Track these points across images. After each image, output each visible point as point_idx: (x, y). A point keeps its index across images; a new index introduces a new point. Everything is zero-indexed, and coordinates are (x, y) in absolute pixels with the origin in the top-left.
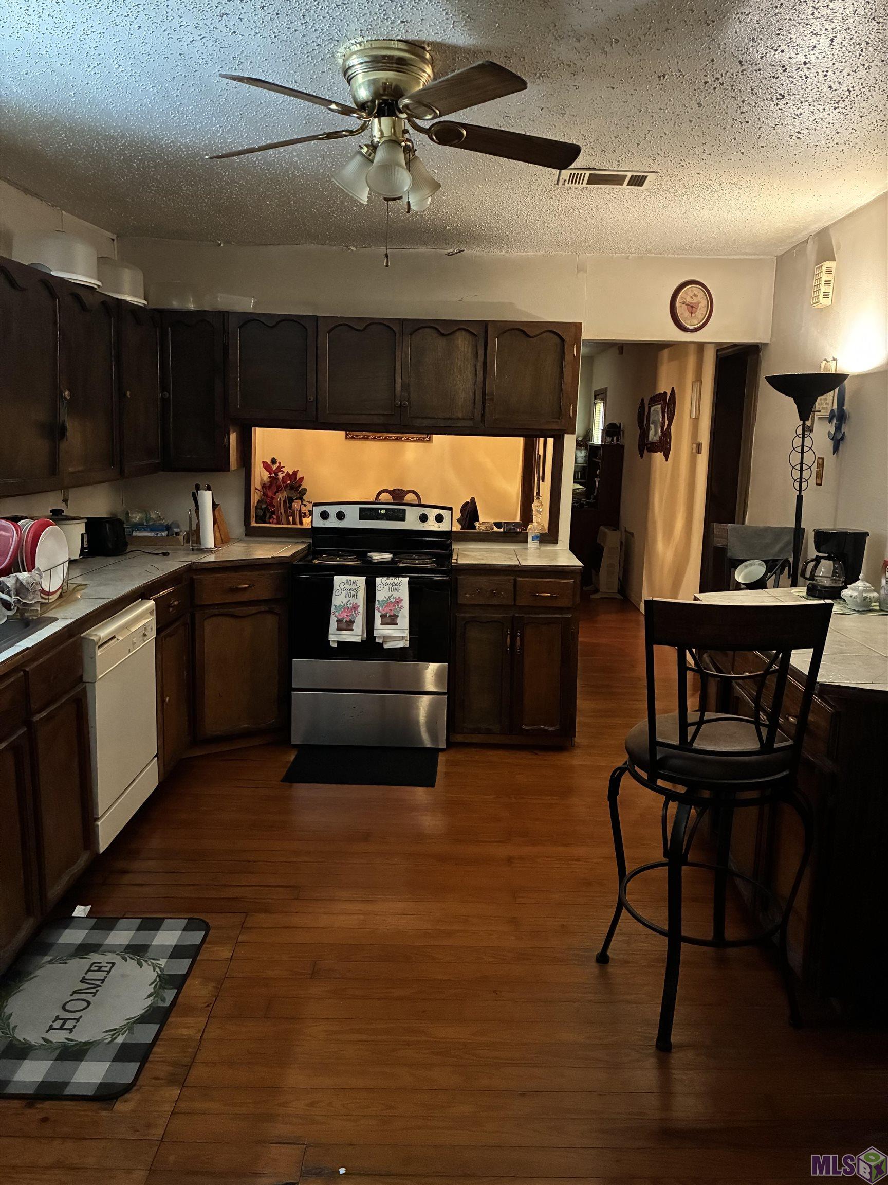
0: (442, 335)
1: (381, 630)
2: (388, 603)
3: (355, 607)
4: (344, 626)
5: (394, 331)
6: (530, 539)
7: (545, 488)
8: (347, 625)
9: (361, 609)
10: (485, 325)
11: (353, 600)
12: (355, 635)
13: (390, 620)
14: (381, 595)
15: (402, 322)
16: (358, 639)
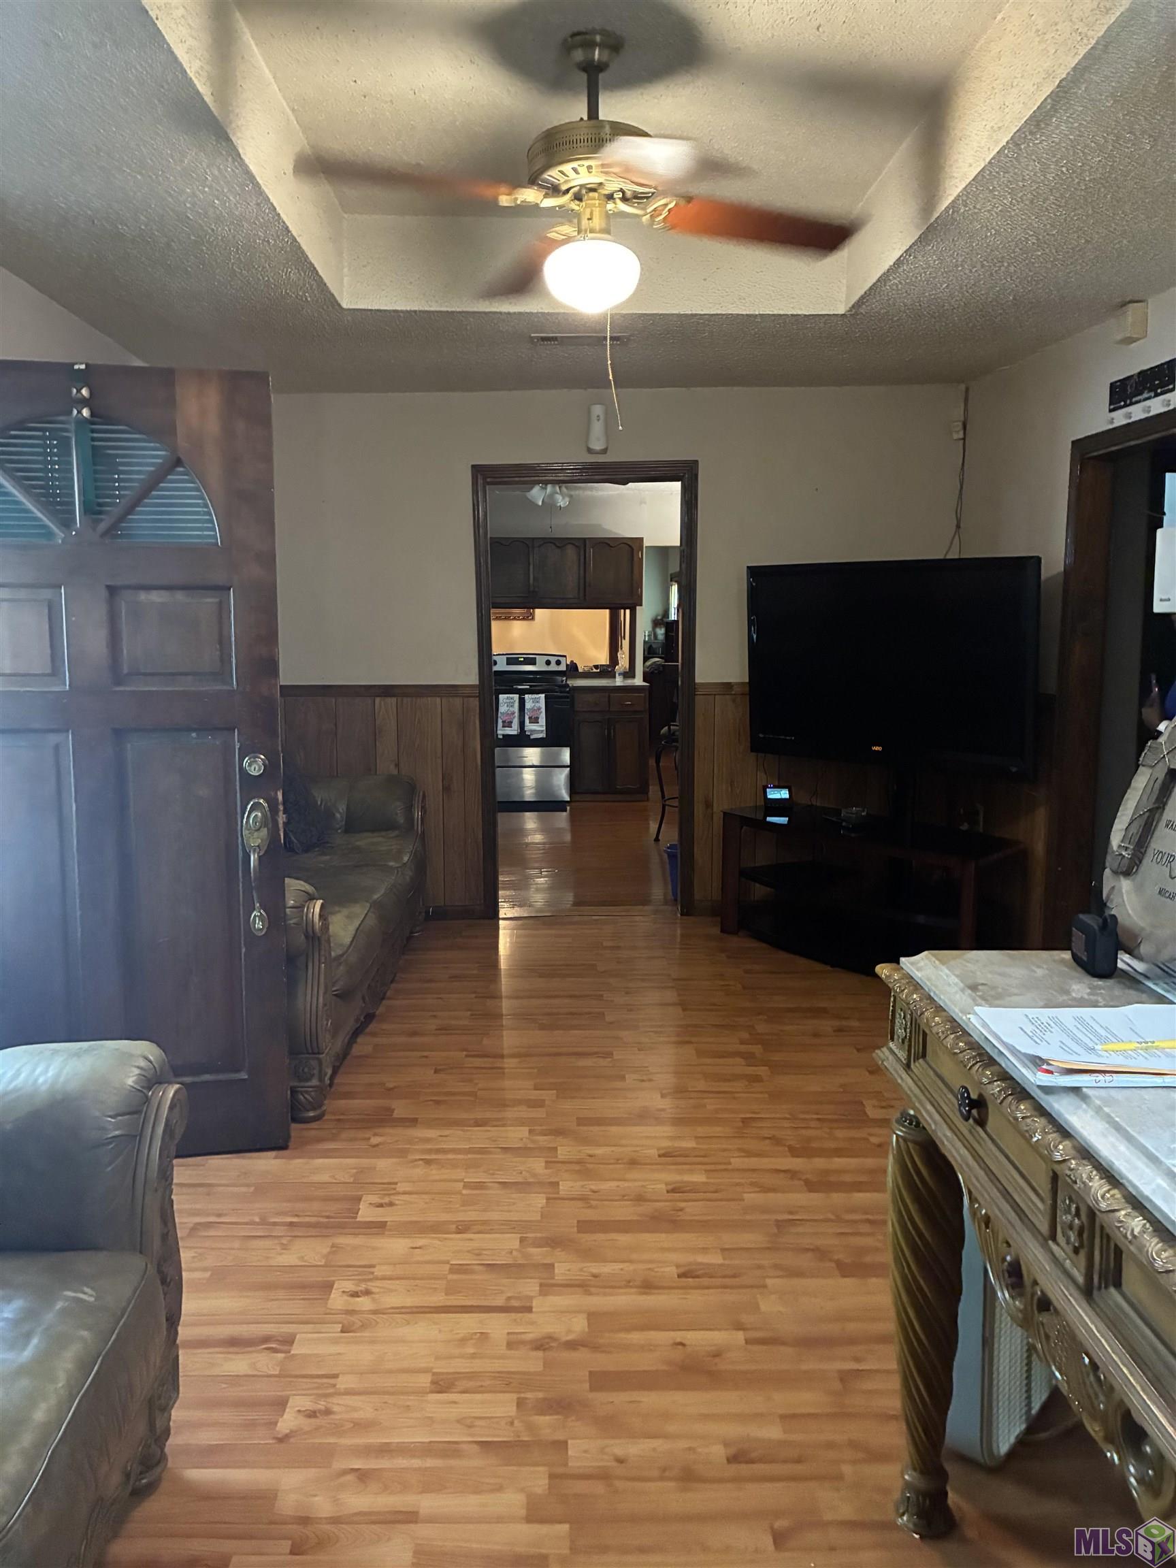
0: (558, 547)
1: (529, 726)
2: (533, 710)
3: (513, 713)
4: (506, 724)
5: (527, 545)
6: (617, 675)
7: (626, 644)
8: (508, 724)
9: (517, 714)
10: (584, 540)
11: (511, 709)
12: (513, 730)
13: (535, 720)
14: (528, 705)
15: (533, 539)
16: (515, 733)
